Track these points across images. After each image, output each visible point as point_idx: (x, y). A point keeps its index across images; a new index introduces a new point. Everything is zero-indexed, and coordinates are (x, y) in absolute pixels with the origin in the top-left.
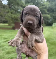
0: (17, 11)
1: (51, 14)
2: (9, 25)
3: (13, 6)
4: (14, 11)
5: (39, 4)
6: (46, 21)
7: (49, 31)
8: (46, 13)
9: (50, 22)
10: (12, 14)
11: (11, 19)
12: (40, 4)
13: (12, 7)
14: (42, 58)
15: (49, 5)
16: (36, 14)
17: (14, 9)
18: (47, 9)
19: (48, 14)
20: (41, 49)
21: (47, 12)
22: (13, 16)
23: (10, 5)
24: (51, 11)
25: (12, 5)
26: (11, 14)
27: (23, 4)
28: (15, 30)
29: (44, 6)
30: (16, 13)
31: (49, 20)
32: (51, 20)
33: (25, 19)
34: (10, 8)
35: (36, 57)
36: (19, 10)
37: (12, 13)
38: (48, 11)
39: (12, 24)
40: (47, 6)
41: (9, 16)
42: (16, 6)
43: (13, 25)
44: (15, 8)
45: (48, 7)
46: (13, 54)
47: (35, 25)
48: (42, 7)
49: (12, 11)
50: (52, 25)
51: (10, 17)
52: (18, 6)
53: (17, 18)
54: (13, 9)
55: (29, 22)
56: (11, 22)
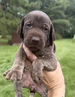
0: (15, 14)
1: (71, 18)
2: (3, 38)
3: (8, 6)
4: (11, 15)
5: (51, 3)
6: (63, 30)
7: (68, 47)
8: (62, 18)
9: (69, 32)
10: (8, 20)
11: (6, 27)
12: (53, 3)
13: (8, 8)
14: (56, 95)
15: (67, 4)
16: (45, 26)
17: (11, 11)
18: (65, 11)
19: (67, 19)
20: (53, 81)
21: (64, 16)
22: (9, 23)
23: (4, 5)
24: (71, 13)
25: (8, 4)
26: (5, 19)
27: (25, 2)
28: (13, 45)
29: (60, 6)
30: (15, 17)
31: (68, 28)
32: (71, 29)
33: (28, 34)
34: (4, 9)
35: (45, 94)
36: (19, 13)
37: (7, 18)
38: (66, 13)
39: (8, 36)
40: (64, 5)
41: (2, 23)
42: (14, 7)
43: (10, 37)
44: (13, 10)
45: (65, 7)
46: (10, 85)
47: (43, 44)
48: (57, 7)
49: (8, 14)
50: (73, 37)
51: (4, 25)
52: (18, 6)
53: (16, 25)
54: (8, 11)
55: (34, 38)
56: (7, 32)
